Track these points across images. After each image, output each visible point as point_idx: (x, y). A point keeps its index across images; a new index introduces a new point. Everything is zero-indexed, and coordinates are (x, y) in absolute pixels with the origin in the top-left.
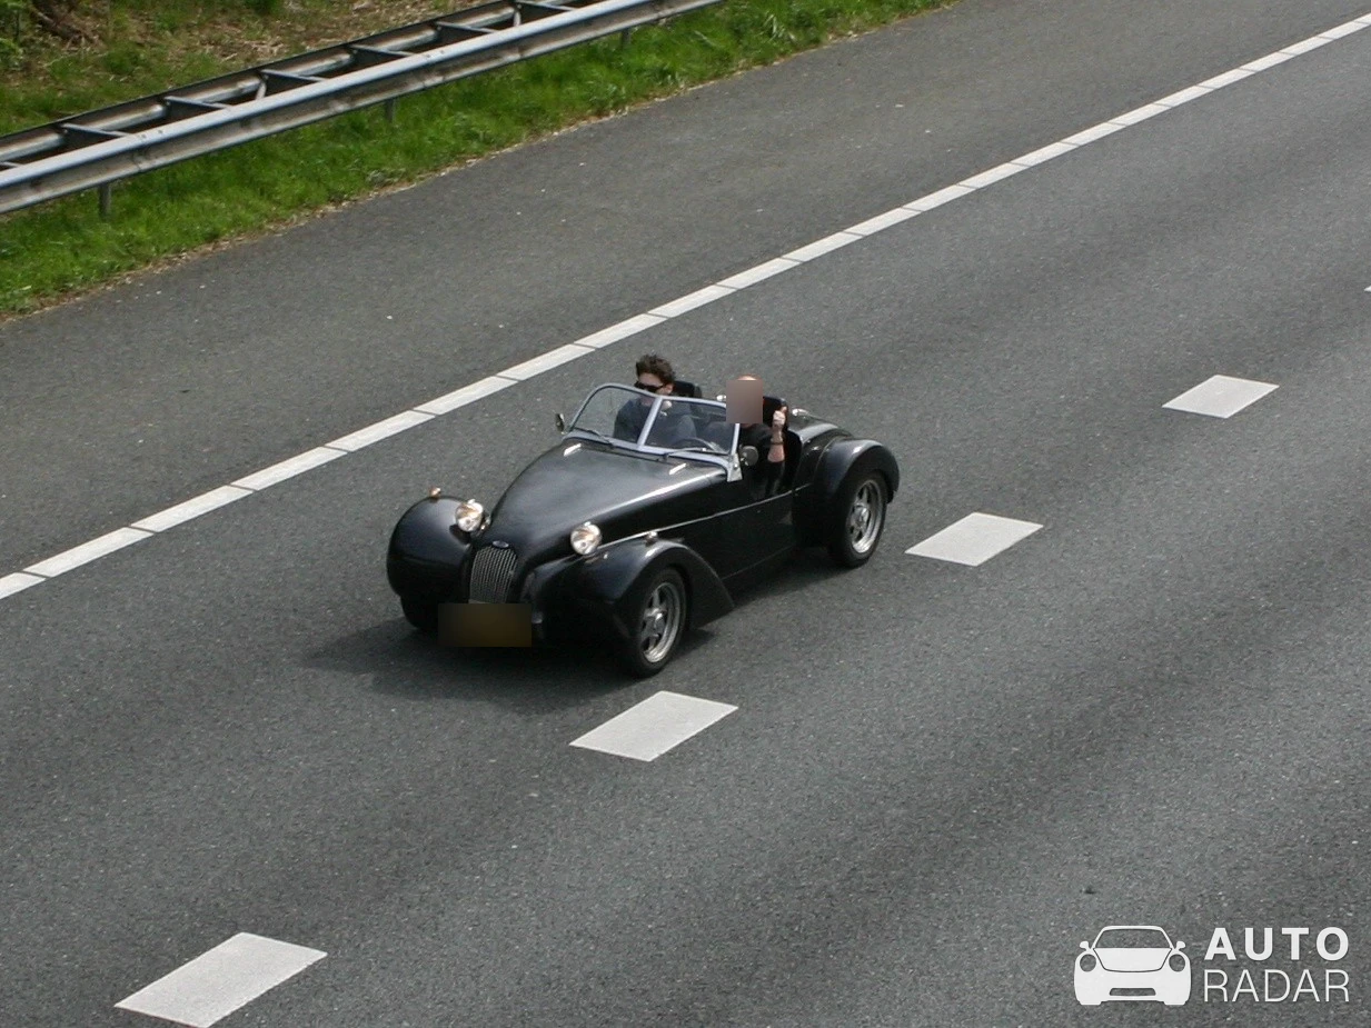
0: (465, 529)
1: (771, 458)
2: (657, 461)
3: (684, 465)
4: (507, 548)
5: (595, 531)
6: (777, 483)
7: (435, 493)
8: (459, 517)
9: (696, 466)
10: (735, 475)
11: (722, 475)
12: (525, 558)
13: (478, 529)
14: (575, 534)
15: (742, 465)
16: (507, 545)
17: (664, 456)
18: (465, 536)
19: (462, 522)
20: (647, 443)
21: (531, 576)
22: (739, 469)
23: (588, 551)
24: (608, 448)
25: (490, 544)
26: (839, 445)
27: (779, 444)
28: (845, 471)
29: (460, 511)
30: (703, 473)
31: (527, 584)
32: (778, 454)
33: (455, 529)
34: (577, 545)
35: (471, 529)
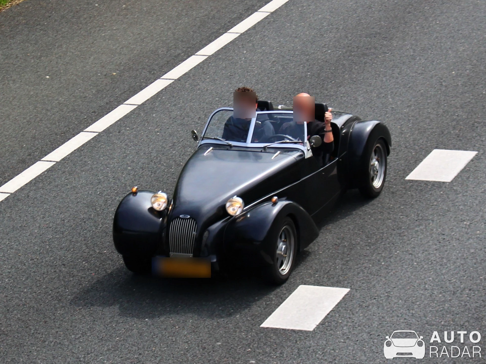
0: (158, 209)
1: (326, 140)
2: (261, 152)
3: (279, 152)
4: (190, 218)
5: (240, 200)
6: (328, 156)
7: (134, 189)
8: (153, 203)
9: (285, 151)
10: (309, 154)
11: (300, 156)
12: (201, 223)
13: (167, 208)
14: (228, 205)
15: (312, 148)
16: (189, 217)
17: (264, 148)
18: (159, 214)
19: (156, 206)
20: (252, 142)
21: (206, 234)
22: (310, 150)
23: (238, 213)
24: (228, 147)
25: (178, 217)
26: (357, 126)
27: (329, 131)
28: (365, 142)
29: (153, 199)
30: (290, 155)
31: (204, 239)
32: (330, 137)
33: (151, 210)
34: (230, 211)
35: (162, 209)
